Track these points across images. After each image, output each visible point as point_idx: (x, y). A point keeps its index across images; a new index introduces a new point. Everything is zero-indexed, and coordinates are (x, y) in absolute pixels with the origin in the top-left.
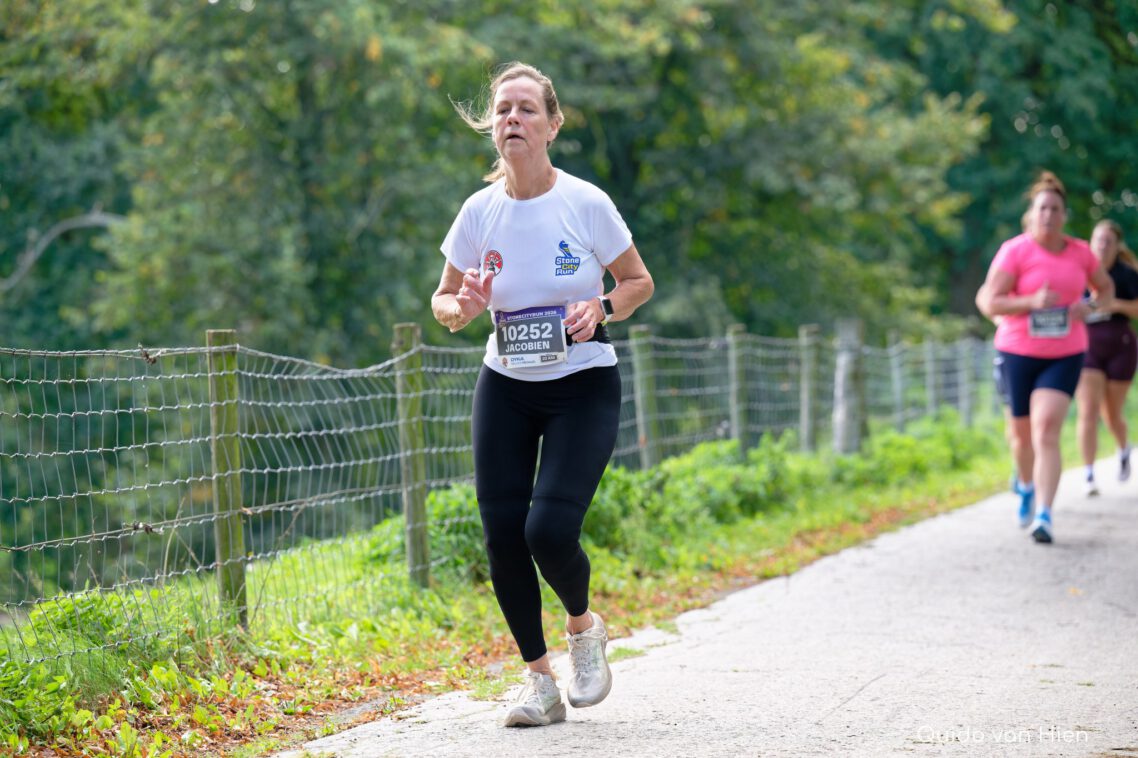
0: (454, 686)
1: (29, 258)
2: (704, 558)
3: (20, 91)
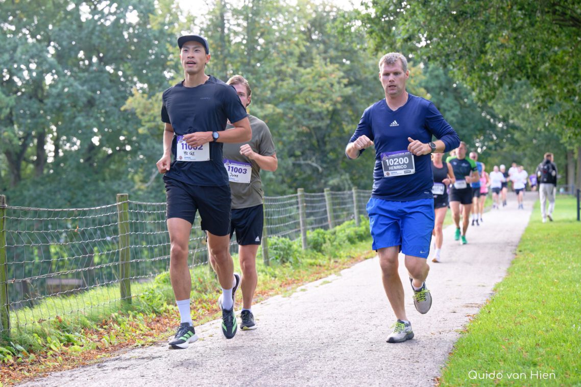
0: (277, 294)
1: (153, 177)
2: (348, 254)
3: (149, 129)
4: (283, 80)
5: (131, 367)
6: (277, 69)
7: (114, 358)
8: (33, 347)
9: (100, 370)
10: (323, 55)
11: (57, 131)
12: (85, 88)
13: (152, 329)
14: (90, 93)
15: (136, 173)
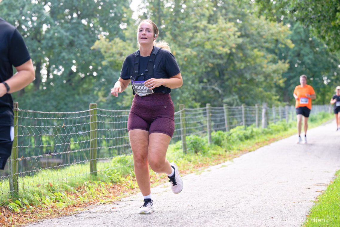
4: (197, 32)
5: (97, 218)
6: (194, 25)
7: (86, 211)
8: (33, 203)
9: (77, 218)
10: (225, 17)
11: (49, 62)
12: (68, 34)
13: (110, 193)
14: (71, 38)
15: (99, 90)
